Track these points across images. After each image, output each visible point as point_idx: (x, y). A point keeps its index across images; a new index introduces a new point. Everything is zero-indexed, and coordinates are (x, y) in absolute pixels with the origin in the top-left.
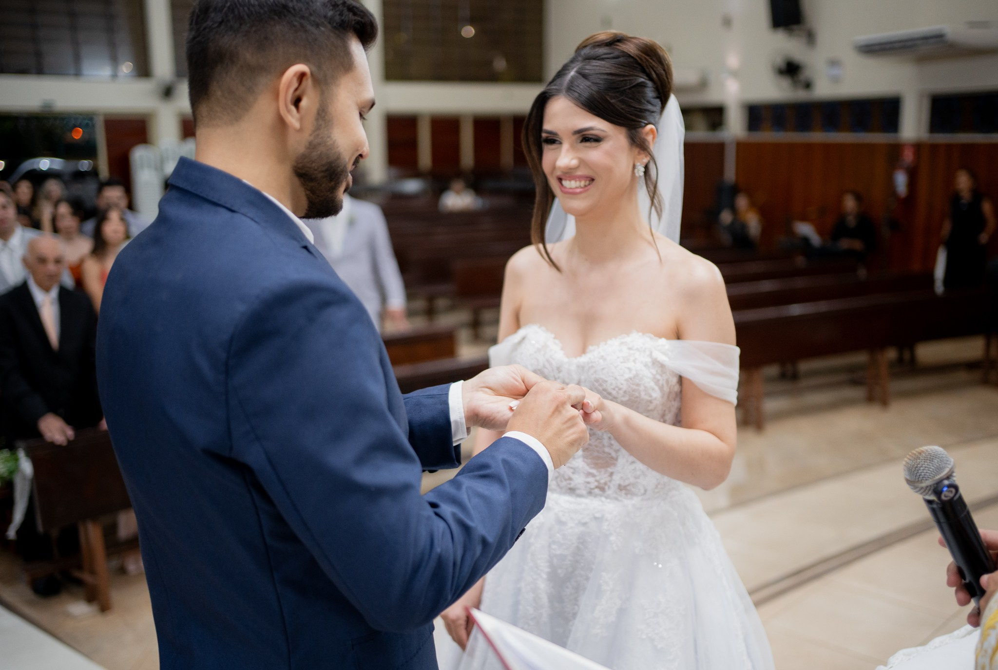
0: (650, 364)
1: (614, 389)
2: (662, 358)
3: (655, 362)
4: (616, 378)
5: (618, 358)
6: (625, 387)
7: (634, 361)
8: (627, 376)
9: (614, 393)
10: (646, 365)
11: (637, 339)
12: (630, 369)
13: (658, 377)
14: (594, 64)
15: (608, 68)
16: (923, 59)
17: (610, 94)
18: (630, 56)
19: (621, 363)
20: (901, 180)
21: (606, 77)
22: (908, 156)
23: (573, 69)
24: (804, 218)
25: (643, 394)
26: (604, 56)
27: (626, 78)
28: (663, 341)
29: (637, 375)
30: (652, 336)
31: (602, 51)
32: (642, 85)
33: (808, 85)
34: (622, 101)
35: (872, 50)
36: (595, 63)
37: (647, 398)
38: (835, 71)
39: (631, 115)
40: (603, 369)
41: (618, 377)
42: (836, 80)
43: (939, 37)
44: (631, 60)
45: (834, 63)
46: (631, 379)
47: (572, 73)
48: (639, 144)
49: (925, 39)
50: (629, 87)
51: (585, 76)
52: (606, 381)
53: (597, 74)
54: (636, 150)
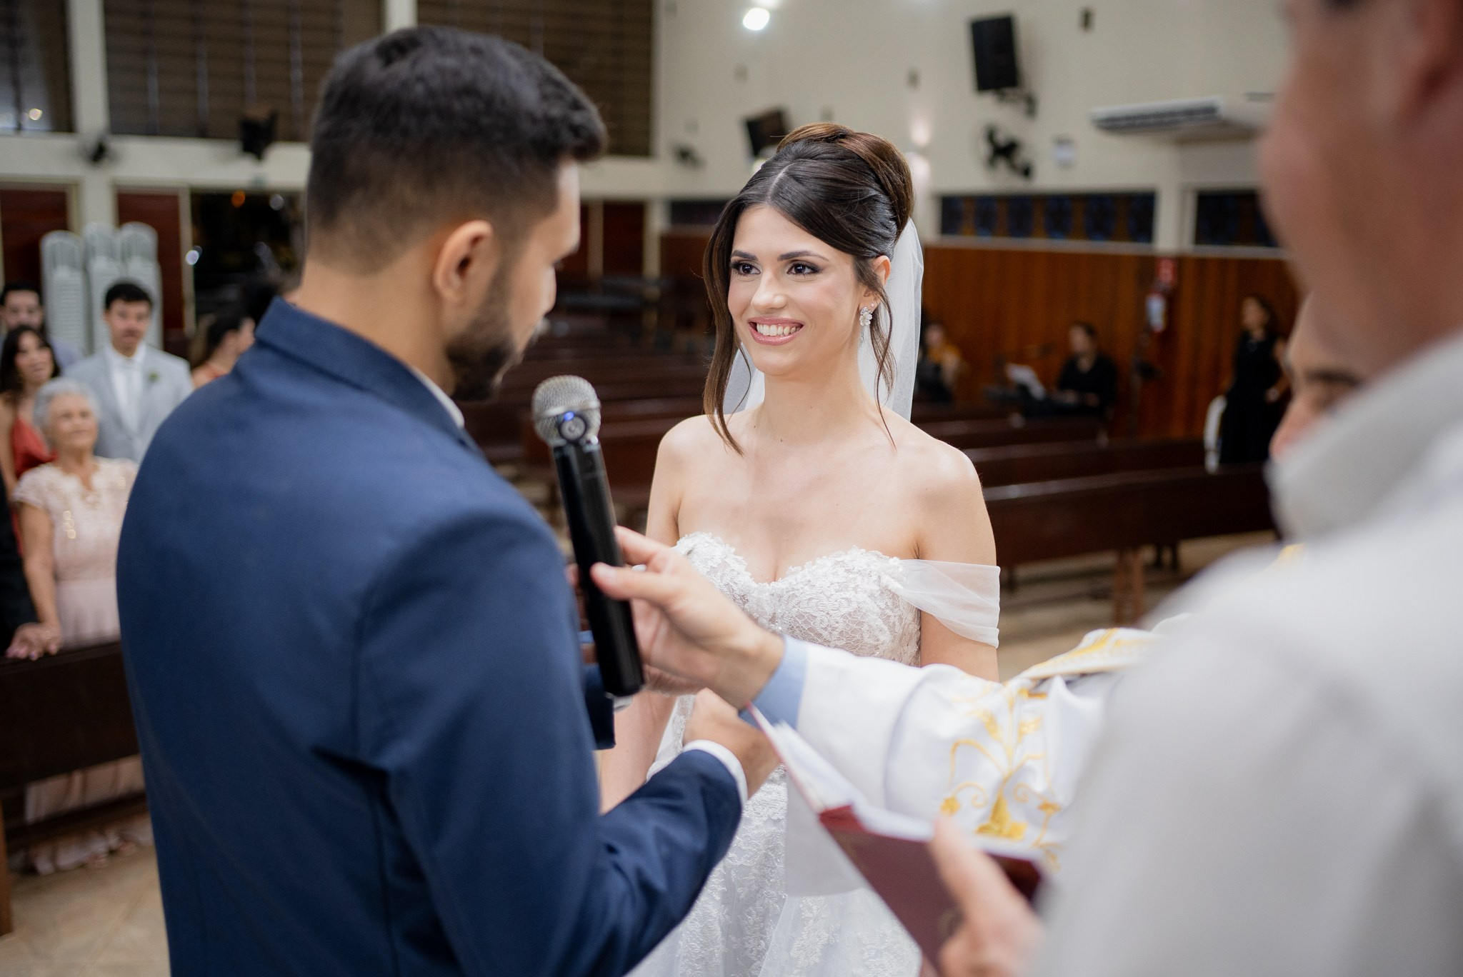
0: (877, 594)
1: (825, 629)
2: (895, 586)
3: (885, 591)
4: (828, 614)
5: (831, 584)
6: (841, 626)
7: (855, 589)
8: (844, 611)
9: (825, 634)
10: (871, 596)
11: (859, 558)
12: (848, 600)
13: (889, 612)
14: (812, 165)
15: (831, 171)
16: (1184, 142)
17: (834, 207)
18: (860, 158)
19: (837, 591)
20: (1156, 308)
21: (829, 183)
22: (1166, 275)
23: (782, 168)
24: (1021, 360)
25: (866, 636)
26: (825, 155)
27: (855, 188)
28: (895, 561)
29: (858, 609)
30: (880, 554)
31: (819, 148)
32: (874, 199)
33: (1027, 172)
34: (849, 219)
35: (1115, 125)
36: (811, 163)
37: (871, 641)
38: (1065, 154)
39: (860, 238)
40: (810, 599)
41: (831, 612)
42: (1065, 165)
43: (1209, 112)
44: (861, 163)
45: (1062, 142)
46: (850, 615)
47: (781, 175)
48: (868, 281)
49: (1190, 113)
50: (859, 199)
51: (797, 179)
52: (816, 617)
53: (817, 178)
54: (864, 289)
